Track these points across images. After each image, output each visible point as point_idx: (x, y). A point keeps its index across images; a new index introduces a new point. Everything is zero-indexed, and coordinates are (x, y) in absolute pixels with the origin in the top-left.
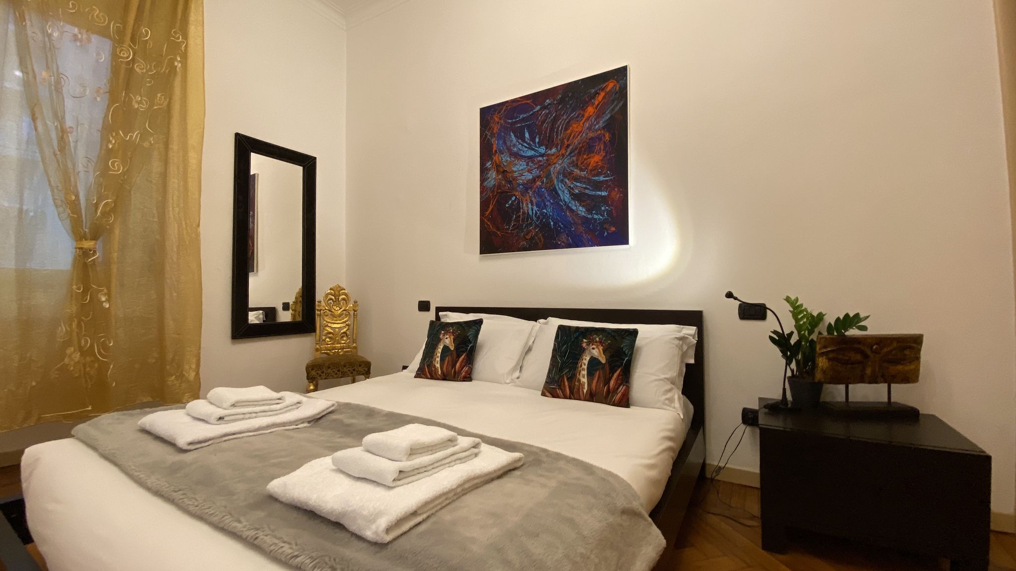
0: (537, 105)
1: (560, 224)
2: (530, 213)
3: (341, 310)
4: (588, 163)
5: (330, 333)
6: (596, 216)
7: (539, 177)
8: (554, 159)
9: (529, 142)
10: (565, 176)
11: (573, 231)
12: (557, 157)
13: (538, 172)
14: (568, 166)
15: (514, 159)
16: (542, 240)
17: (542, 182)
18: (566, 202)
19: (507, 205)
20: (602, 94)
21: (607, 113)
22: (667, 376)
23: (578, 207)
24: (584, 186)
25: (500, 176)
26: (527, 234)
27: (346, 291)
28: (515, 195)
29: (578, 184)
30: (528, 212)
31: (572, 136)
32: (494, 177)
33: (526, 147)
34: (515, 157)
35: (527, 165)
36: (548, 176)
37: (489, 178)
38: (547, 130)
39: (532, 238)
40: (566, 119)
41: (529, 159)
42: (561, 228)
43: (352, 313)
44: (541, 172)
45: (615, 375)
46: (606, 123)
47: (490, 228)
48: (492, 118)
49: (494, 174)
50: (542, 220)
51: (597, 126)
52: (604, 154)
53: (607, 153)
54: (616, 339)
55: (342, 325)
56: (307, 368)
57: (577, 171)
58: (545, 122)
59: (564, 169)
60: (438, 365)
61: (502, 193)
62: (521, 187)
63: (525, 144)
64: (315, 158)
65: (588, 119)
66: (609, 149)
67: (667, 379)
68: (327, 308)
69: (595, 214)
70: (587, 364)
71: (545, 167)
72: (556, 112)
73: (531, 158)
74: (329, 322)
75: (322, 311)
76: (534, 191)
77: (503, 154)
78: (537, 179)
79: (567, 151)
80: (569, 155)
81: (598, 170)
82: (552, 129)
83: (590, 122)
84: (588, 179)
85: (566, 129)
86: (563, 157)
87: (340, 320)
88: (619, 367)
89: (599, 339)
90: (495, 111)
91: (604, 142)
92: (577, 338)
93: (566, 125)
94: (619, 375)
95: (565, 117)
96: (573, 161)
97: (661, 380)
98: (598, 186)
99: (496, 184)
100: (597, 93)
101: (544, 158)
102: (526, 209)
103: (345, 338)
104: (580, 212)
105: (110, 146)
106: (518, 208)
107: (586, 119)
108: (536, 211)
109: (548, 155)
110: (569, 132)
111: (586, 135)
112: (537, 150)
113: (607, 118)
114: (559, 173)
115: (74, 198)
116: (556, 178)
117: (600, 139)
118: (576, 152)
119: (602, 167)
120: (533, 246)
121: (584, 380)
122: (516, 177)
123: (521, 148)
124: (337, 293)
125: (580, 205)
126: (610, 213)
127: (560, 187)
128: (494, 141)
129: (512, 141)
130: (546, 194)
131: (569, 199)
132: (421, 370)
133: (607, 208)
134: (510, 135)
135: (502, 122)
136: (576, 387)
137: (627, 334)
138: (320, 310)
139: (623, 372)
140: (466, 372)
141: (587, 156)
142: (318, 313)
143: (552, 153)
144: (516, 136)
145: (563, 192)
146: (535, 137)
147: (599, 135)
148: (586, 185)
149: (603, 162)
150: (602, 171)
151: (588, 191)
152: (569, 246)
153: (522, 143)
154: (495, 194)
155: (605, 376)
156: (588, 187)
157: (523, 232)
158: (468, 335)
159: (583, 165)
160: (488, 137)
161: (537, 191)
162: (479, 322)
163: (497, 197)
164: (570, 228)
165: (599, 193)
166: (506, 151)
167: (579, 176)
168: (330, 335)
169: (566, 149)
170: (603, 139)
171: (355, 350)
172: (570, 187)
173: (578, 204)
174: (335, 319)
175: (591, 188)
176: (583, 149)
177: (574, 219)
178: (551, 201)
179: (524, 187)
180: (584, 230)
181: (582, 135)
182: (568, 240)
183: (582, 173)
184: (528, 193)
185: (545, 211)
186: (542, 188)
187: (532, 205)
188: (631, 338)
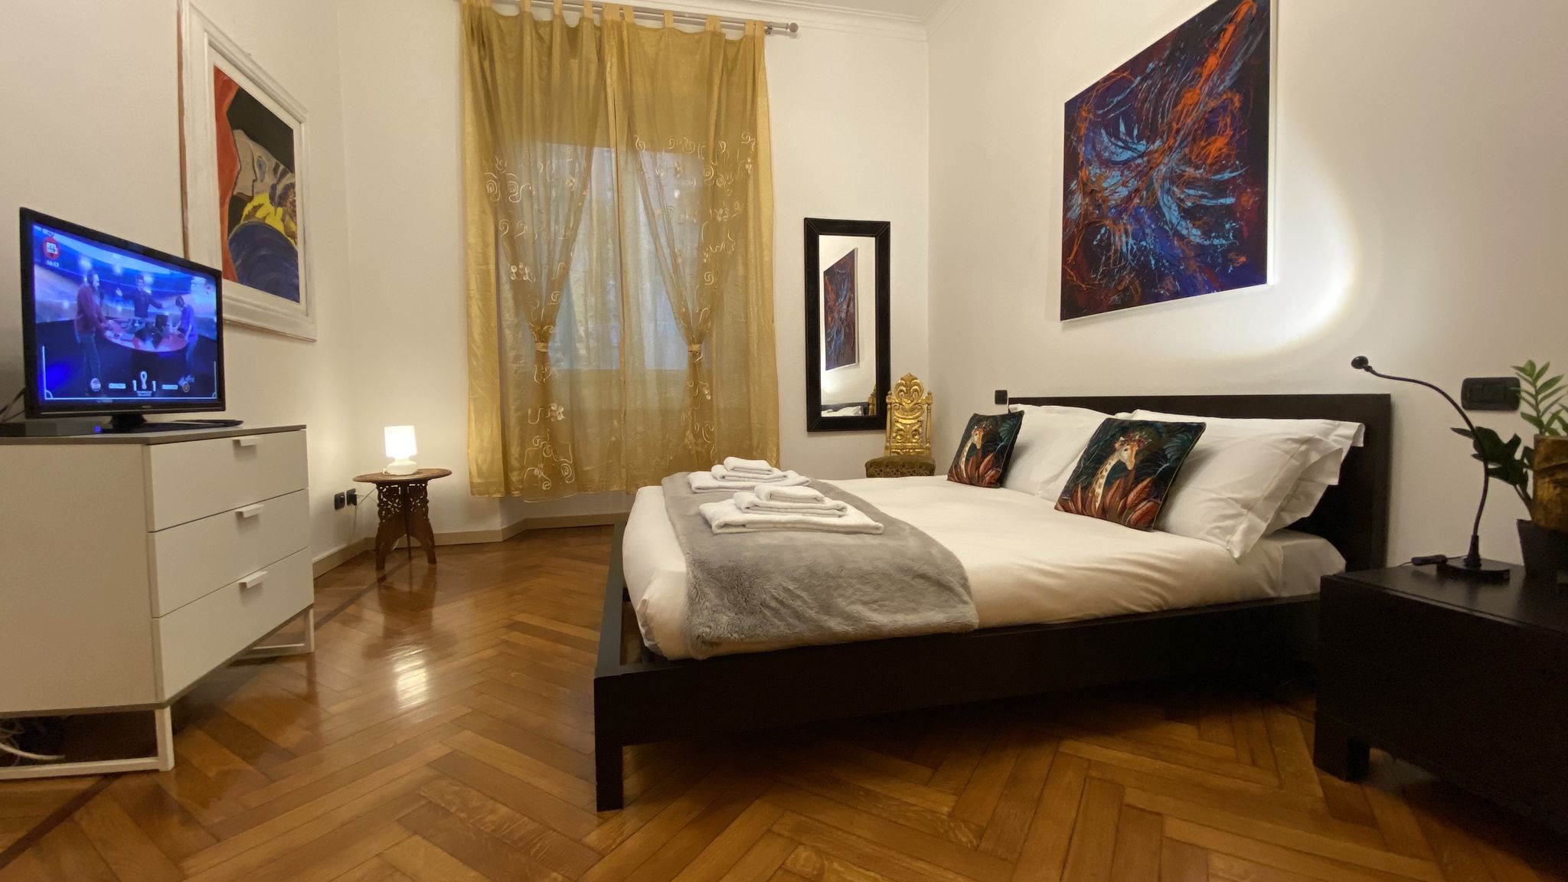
0: (1135, 78)
1: (1164, 261)
2: (1124, 250)
3: (913, 403)
4: (1207, 153)
5: (901, 430)
6: (1216, 242)
7: (1137, 191)
8: (1158, 158)
9: (1124, 138)
10: (1173, 183)
11: (1183, 270)
12: (1161, 154)
13: (1136, 182)
14: (1177, 165)
15: (1103, 170)
16: (1139, 290)
17: (1141, 199)
18: (1173, 225)
19: (1095, 243)
20: (1231, 29)
21: (1237, 59)
22: (1236, 496)
23: (1190, 229)
24: (1200, 193)
25: (1087, 200)
26: (1120, 283)
27: (918, 381)
28: (1104, 225)
29: (1191, 192)
30: (1121, 249)
31: (1185, 112)
32: (1080, 202)
33: (1121, 147)
34: (1107, 166)
35: (1122, 175)
36: (1150, 187)
37: (1073, 206)
38: (1148, 114)
39: (1126, 289)
40: (1176, 88)
41: (1124, 164)
42: (1165, 267)
43: (925, 406)
44: (1140, 183)
45: (1140, 486)
46: (1235, 78)
47: (1073, 281)
48: (1079, 112)
49: (1080, 198)
50: (1139, 260)
51: (1221, 88)
52: (1232, 133)
53: (1235, 130)
54: (1161, 437)
55: (913, 421)
56: (867, 466)
57: (1190, 170)
58: (1146, 102)
59: (1172, 171)
60: (963, 466)
61: (1090, 224)
62: (1113, 210)
63: (1120, 143)
64: (888, 224)
65: (1207, 80)
66: (1240, 121)
67: (1232, 499)
68: (897, 401)
69: (1215, 237)
70: (1109, 470)
71: (1144, 174)
72: (1162, 79)
73: (1126, 163)
74: (900, 417)
75: (893, 405)
76: (1130, 215)
77: (1090, 165)
78: (1133, 195)
79: (1176, 141)
80: (1179, 145)
81: (1221, 162)
82: (1156, 110)
83: (1211, 84)
84: (1207, 180)
85: (1176, 104)
86: (1171, 152)
87: (912, 415)
88: (1148, 477)
89: (1140, 436)
90: (1082, 102)
91: (1232, 112)
92: (1113, 436)
93: (1175, 101)
94: (1145, 487)
95: (1174, 85)
96: (1185, 155)
97: (1222, 500)
98: (1220, 189)
99: (1083, 212)
100: (1223, 30)
101: (1145, 159)
103: (917, 437)
104: (1192, 238)
105: (705, 261)
106: (1109, 246)
107: (1205, 79)
108: (1131, 246)
109: (1150, 153)
110: (1179, 108)
111: (1205, 106)
112: (1134, 149)
113: (1237, 68)
114: (1164, 179)
115: (684, 310)
116: (1161, 187)
117: (1225, 109)
118: (1190, 139)
119: (1228, 156)
120: (1127, 301)
121: (1099, 491)
122: (1107, 196)
123: (1114, 151)
124: (908, 383)
125: (1194, 225)
126: (1238, 233)
127: (1166, 202)
128: (1081, 149)
129: (1102, 142)
130: (1147, 217)
131: (1177, 219)
132: (950, 472)
133: (1234, 224)
134: (1101, 134)
135: (1091, 116)
136: (1089, 499)
137: (1183, 429)
138: (891, 404)
139: (1154, 483)
140: (992, 477)
141: (1206, 141)
142: (889, 406)
143: (1156, 148)
144: (1108, 133)
145: (1170, 208)
146: (1133, 128)
147: (1223, 102)
148: (1203, 191)
149: (1230, 147)
150: (1227, 162)
151: (1206, 200)
152: (1176, 295)
153: (1115, 142)
154: (1080, 228)
155: (1126, 487)
156: (1206, 193)
157: (1114, 280)
158: (1000, 430)
159: (1199, 158)
160: (1074, 143)
161: (1133, 213)
162: (1021, 414)
163: (1083, 232)
164: (1178, 267)
165: (1223, 201)
166: (1096, 159)
167: (1193, 178)
168: (902, 432)
169: (1175, 138)
170: (1230, 107)
171: (928, 452)
172: (1179, 199)
173: (1190, 225)
174: (906, 414)
175: (1210, 196)
176: (1199, 132)
177: (1183, 251)
178: (1153, 226)
179: (1117, 211)
180: (1199, 267)
181: (1199, 108)
182: (1175, 286)
183: (1197, 171)
184: (1122, 219)
185: (1144, 243)
186: (1141, 208)
187: (1127, 237)
188: (1187, 436)
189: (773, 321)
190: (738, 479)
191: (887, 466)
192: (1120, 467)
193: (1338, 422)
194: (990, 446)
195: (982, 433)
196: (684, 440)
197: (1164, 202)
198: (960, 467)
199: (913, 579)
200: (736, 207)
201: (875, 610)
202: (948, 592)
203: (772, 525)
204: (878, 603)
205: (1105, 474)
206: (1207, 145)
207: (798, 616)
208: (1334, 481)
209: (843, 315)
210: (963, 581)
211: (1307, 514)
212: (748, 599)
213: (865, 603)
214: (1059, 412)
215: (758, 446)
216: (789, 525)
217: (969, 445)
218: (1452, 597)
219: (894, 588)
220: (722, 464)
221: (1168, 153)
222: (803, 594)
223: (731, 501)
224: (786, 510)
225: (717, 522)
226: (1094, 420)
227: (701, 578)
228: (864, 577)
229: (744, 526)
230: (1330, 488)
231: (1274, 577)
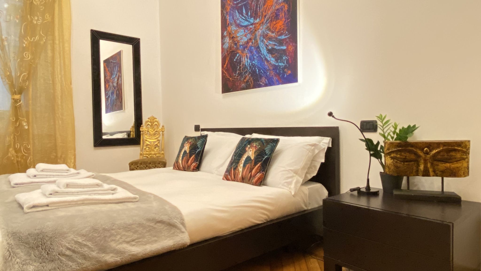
1: (262, 71)
2: (246, 65)
3: (155, 131)
4: (276, 27)
6: (280, 64)
7: (250, 39)
8: (258, 26)
9: (245, 16)
10: (264, 38)
11: (269, 75)
12: (259, 25)
13: (250, 36)
14: (265, 30)
15: (237, 28)
16: (253, 82)
17: (252, 43)
18: (264, 56)
19: (235, 60)
23: (271, 58)
24: (274, 43)
25: (231, 41)
26: (245, 79)
27: (157, 120)
28: (238, 53)
29: (271, 42)
30: (245, 64)
31: (267, 10)
32: (228, 41)
33: (244, 19)
34: (238, 27)
35: (245, 31)
36: (255, 39)
37: (225, 43)
38: (254, 7)
39: (247, 81)
41: (245, 27)
42: (262, 73)
43: (161, 133)
44: (252, 36)
45: (257, 167)
47: (226, 76)
48: (226, 2)
49: (228, 40)
50: (252, 69)
52: (284, 20)
53: (286, 19)
54: (264, 145)
55: (155, 140)
56: (129, 164)
57: (270, 33)
58: (253, 1)
59: (264, 32)
60: (180, 162)
61: (232, 52)
62: (242, 47)
63: (243, 18)
64: (139, 39)
66: (287, 16)
67: (291, 170)
68: (146, 130)
69: (279, 62)
70: (244, 160)
71: (253, 32)
73: (246, 27)
74: (148, 138)
75: (144, 132)
76: (248, 49)
77: (232, 25)
78: (249, 41)
79: (265, 20)
80: (266, 23)
81: (281, 31)
82: (257, 6)
84: (276, 38)
85: (264, 5)
86: (263, 24)
87: (154, 137)
88: (260, 162)
89: (256, 145)
92: (245, 145)
93: (264, 3)
94: (259, 167)
96: (268, 27)
97: (287, 170)
98: (281, 42)
99: (229, 46)
101: (253, 26)
102: (244, 61)
103: (157, 148)
104: (272, 62)
105: (25, 45)
106: (240, 62)
108: (249, 63)
109: (255, 24)
110: (265, 6)
111: (275, 7)
112: (249, 21)
114: (261, 35)
115: (8, 73)
116: (259, 39)
117: (282, 9)
118: (270, 20)
119: (283, 29)
120: (248, 87)
121: (241, 170)
122: (239, 40)
123: (241, 20)
124: (152, 121)
125: (272, 56)
126: (288, 61)
127: (262, 46)
128: (228, 18)
129: (236, 16)
130: (254, 51)
131: (266, 53)
132: (174, 165)
133: (286, 58)
134: (236, 12)
135: (231, 4)
136: (237, 174)
137: (271, 142)
138: (143, 131)
139: (262, 164)
140: (194, 166)
141: (275, 22)
142: (142, 133)
143: (257, 22)
144: (238, 12)
145: (263, 48)
146: (248, 12)
147: (281, 7)
148: (275, 42)
149: (284, 25)
150: (283, 32)
151: (276, 47)
152: (266, 85)
153: (241, 16)
154: (229, 53)
155: (251, 167)
156: (276, 44)
157: (243, 77)
158: (197, 144)
159: (273, 29)
160: (225, 15)
161: (249, 49)
162: (206, 136)
163: (230, 55)
164: (267, 73)
165: (282, 47)
166: (234, 23)
167: (271, 37)
168: (149, 146)
169: (264, 19)
170: (284, 9)
171: (163, 156)
172: (266, 45)
173: (271, 56)
174: (151, 136)
175: (277, 45)
176: (273, 18)
177: (268, 67)
178: (257, 55)
179: (243, 47)
180: (274, 74)
181: (273, 8)
182: (266, 81)
183: (273, 34)
184: (245, 51)
185: (254, 62)
186: (252, 47)
187: (247, 59)
188: (273, 144)
189: (71, 84)
190: (45, 176)
191: (141, 164)
192: (248, 158)
193: (323, 137)
194: (193, 151)
195: (189, 145)
196: (8, 154)
197: (261, 46)
198: (179, 163)
199: (156, 224)
200: (47, 17)
201: (134, 245)
202: (174, 228)
203: (67, 204)
204: (136, 241)
205: (243, 162)
206: (276, 24)
207: (85, 257)
208: (323, 161)
209: (115, 84)
210: (182, 221)
211: (315, 174)
212: (49, 252)
213: (128, 242)
214: (222, 135)
215: (61, 156)
216: (79, 202)
217: (183, 151)
218: (362, 203)
219: (145, 231)
220: (34, 167)
221: (262, 25)
222: (89, 244)
223: (39, 191)
224: (78, 193)
225: (27, 205)
226: (237, 138)
227: (13, 244)
228: (127, 228)
229: (47, 206)
230: (322, 163)
231: (306, 201)
